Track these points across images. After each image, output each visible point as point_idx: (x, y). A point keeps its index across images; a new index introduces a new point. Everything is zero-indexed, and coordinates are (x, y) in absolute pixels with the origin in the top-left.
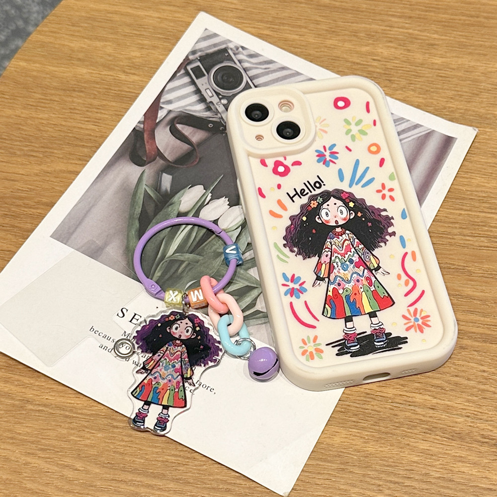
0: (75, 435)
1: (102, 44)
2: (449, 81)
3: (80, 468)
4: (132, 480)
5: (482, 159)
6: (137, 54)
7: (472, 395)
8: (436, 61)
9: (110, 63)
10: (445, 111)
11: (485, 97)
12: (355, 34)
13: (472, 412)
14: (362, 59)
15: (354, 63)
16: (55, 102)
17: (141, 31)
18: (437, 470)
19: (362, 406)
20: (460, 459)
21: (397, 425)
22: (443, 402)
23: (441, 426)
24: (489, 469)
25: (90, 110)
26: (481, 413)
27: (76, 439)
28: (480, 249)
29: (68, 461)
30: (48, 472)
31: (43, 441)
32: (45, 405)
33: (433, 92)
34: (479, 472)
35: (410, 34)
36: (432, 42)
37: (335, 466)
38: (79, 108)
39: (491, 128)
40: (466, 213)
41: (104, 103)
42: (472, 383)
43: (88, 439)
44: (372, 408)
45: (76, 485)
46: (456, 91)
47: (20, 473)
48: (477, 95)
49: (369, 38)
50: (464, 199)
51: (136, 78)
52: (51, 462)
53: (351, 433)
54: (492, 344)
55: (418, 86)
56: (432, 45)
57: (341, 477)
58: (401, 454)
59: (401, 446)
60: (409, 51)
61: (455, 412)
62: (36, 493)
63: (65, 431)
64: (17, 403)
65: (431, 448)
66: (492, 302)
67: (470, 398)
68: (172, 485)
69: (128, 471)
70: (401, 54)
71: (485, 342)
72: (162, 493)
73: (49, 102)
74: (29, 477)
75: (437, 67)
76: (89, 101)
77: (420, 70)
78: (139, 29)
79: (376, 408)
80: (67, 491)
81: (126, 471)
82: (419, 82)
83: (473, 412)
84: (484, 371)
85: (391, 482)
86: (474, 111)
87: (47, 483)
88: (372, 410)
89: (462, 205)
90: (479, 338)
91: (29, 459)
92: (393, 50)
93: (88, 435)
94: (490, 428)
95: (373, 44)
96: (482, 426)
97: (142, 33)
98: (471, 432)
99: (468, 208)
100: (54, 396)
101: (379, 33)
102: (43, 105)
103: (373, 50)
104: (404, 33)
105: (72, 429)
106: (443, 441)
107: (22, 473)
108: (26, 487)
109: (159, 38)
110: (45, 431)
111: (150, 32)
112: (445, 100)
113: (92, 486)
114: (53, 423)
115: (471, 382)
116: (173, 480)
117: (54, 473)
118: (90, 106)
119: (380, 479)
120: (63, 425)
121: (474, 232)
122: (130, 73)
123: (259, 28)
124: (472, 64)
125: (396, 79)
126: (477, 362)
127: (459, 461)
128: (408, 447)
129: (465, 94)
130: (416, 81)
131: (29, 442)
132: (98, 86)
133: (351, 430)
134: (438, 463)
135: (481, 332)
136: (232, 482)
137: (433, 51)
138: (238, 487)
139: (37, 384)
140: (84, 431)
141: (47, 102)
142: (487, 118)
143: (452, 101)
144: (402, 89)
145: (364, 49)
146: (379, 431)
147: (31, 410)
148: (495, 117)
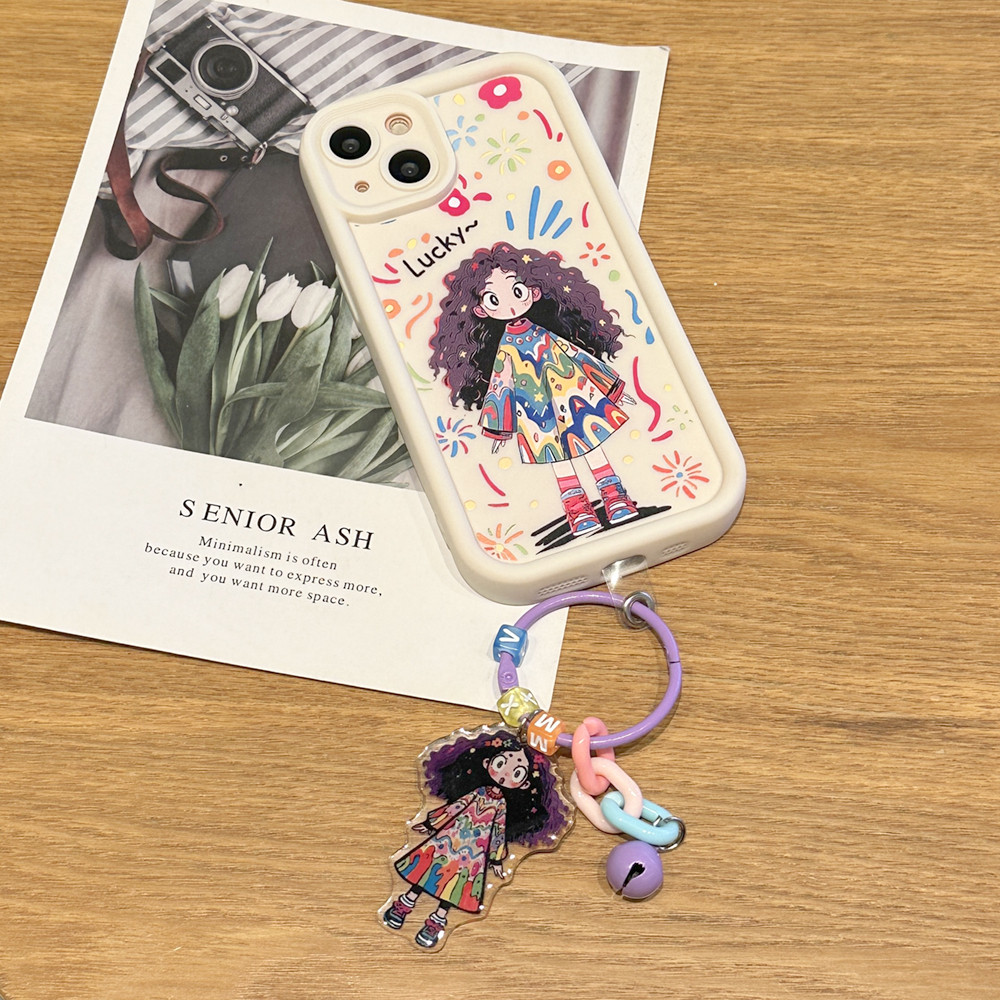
0: (91, 778)
1: (53, 84)
2: (674, 88)
3: (107, 832)
4: (195, 844)
5: (741, 224)
7: (754, 642)
9: (71, 117)
11: (740, 110)
13: (755, 671)
18: (703, 774)
19: (567, 681)
20: (741, 751)
21: (630, 706)
22: (703, 660)
23: (704, 700)
24: (789, 764)
25: (47, 208)
26: (770, 671)
27: (93, 784)
28: (750, 388)
29: (85, 822)
30: (54, 843)
31: (38, 793)
32: (34, 734)
34: (773, 770)
36: (640, 18)
38: (27, 207)
39: (754, 167)
40: (721, 324)
42: (751, 622)
43: (114, 782)
44: (585, 681)
45: (102, 860)
46: (686, 104)
47: (8, 851)
48: (726, 108)
50: (715, 300)
52: (56, 826)
54: (781, 551)
56: (640, 23)
61: (727, 675)
62: (39, 879)
63: (72, 774)
65: (689, 739)
66: (776, 478)
67: (750, 647)
68: (262, 845)
69: (187, 829)
71: (769, 548)
72: (248, 859)
74: (24, 855)
76: (44, 192)
79: (592, 681)
80: (89, 872)
81: (183, 829)
83: (757, 671)
84: (771, 600)
86: (721, 139)
87: (54, 863)
88: (585, 685)
89: (712, 312)
90: (759, 543)
91: (20, 826)
93: (113, 777)
94: (787, 695)
96: (774, 693)
98: (756, 705)
99: (724, 317)
100: (48, 716)
101: (541, 11)
105: (85, 768)
106: (708, 725)
107: (10, 849)
108: (20, 872)
110: (41, 776)
113: (130, 860)
114: (52, 762)
115: (750, 620)
116: (263, 836)
117: (63, 844)
118: (44, 201)
120: (68, 763)
121: (737, 358)
124: (712, 51)
126: (758, 585)
127: (739, 756)
129: (704, 109)
131: (16, 797)
132: (55, 164)
134: (704, 762)
135: (762, 532)
136: (362, 829)
137: (642, 34)
138: (372, 836)
139: (16, 698)
140: (104, 769)
142: (745, 150)
147: (13, 743)
148: (759, 146)
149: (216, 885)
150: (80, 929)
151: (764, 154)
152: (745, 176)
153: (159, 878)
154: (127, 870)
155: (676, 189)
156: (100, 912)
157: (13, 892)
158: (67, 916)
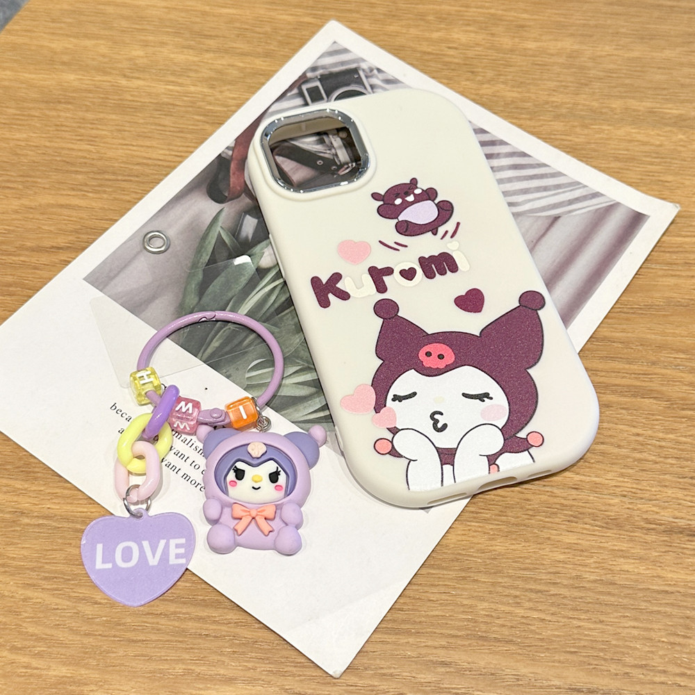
1: (93, 42)
2: (549, 70)
3: (103, 601)
4: (175, 613)
5: (602, 163)
6: (141, 53)
7: (626, 466)
8: (529, 46)
9: (105, 65)
10: (547, 106)
11: (597, 87)
12: (422, 16)
13: (628, 490)
14: (433, 47)
15: (425, 53)
16: (36, 118)
17: (142, 24)
18: (592, 570)
20: (621, 553)
21: (531, 513)
22: (588, 479)
23: (590, 510)
24: (661, 565)
25: (83, 125)
26: (640, 490)
30: (58, 609)
31: (47, 566)
32: (47, 517)
33: (529, 84)
34: (648, 569)
35: (492, 15)
36: (522, 23)
37: (452, 574)
38: (68, 124)
39: (609, 125)
41: (102, 116)
42: (624, 451)
45: (98, 624)
46: (558, 81)
47: (18, 614)
49: (440, 22)
51: (141, 83)
52: (60, 594)
53: (469, 528)
54: (645, 398)
55: (509, 77)
56: (522, 27)
57: (463, 589)
58: (540, 552)
59: (540, 541)
60: (493, 35)
61: (606, 492)
62: (43, 638)
64: (8, 516)
65: (580, 541)
66: (637, 343)
67: (623, 471)
70: (484, 39)
71: (634, 396)
72: (219, 627)
73: (26, 118)
74: (31, 618)
75: (531, 52)
76: (81, 114)
77: (510, 58)
78: (140, 23)
80: (85, 634)
82: (510, 72)
83: (631, 490)
84: (638, 435)
85: (531, 590)
86: (584, 105)
87: (56, 625)
90: (626, 392)
91: (29, 593)
92: (473, 35)
94: (655, 509)
95: (446, 29)
96: (645, 507)
97: (145, 27)
98: (631, 516)
100: (59, 503)
102: (18, 122)
103: (448, 37)
104: (484, 13)
106: (594, 531)
107: (20, 612)
108: (27, 632)
109: (168, 32)
110: (49, 553)
111: (154, 25)
112: (546, 93)
113: (120, 625)
114: (60, 541)
115: (623, 450)
117: (65, 609)
118: (81, 121)
119: (516, 588)
122: (132, 78)
123: (297, 16)
124: (576, 47)
125: (481, 70)
126: (627, 423)
127: (621, 557)
128: (549, 542)
129: (570, 84)
130: (506, 71)
131: (28, 569)
132: (90, 95)
133: (469, 523)
134: (592, 560)
135: (627, 383)
139: (34, 488)
141: (23, 118)
142: (602, 113)
143: (554, 93)
144: (489, 82)
145: (435, 35)
146: (507, 523)
147: (28, 525)
148: (612, 111)
149: (192, 648)
150: (74, 682)
151: (616, 116)
152: (602, 131)
153: (143, 641)
154: (117, 633)
155: (553, 137)
156: (93, 669)
157: (20, 649)
158: (64, 671)
